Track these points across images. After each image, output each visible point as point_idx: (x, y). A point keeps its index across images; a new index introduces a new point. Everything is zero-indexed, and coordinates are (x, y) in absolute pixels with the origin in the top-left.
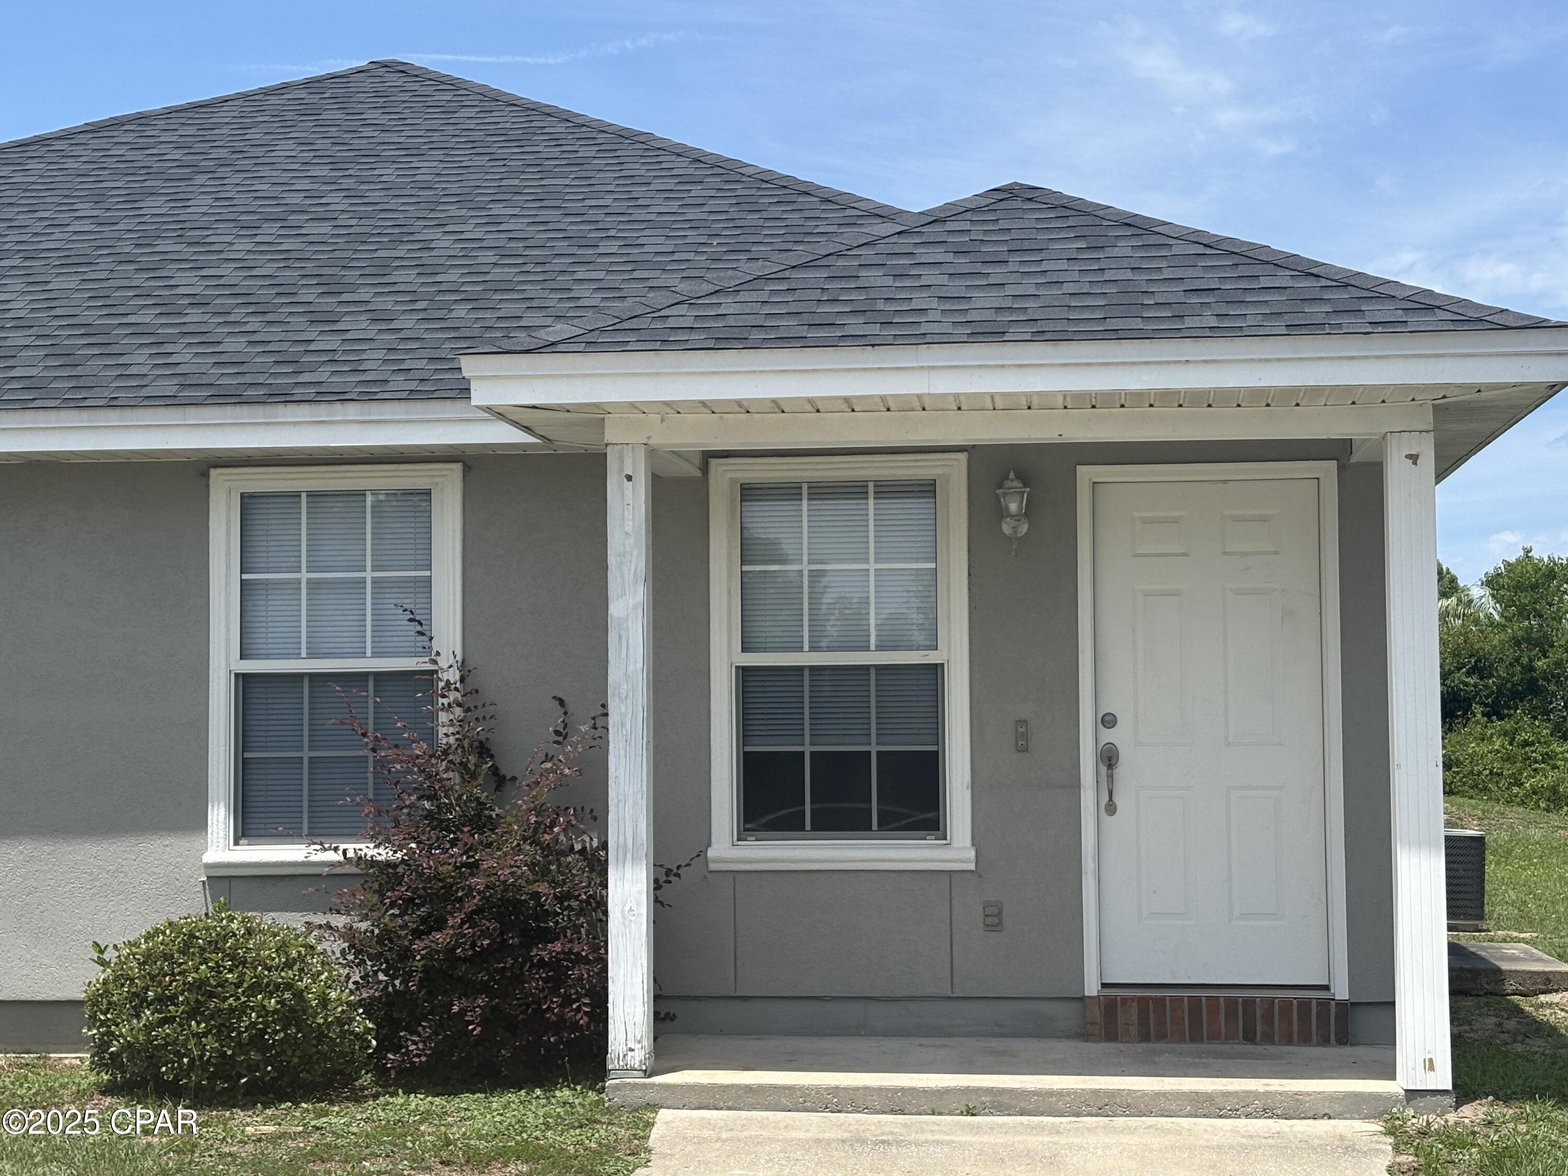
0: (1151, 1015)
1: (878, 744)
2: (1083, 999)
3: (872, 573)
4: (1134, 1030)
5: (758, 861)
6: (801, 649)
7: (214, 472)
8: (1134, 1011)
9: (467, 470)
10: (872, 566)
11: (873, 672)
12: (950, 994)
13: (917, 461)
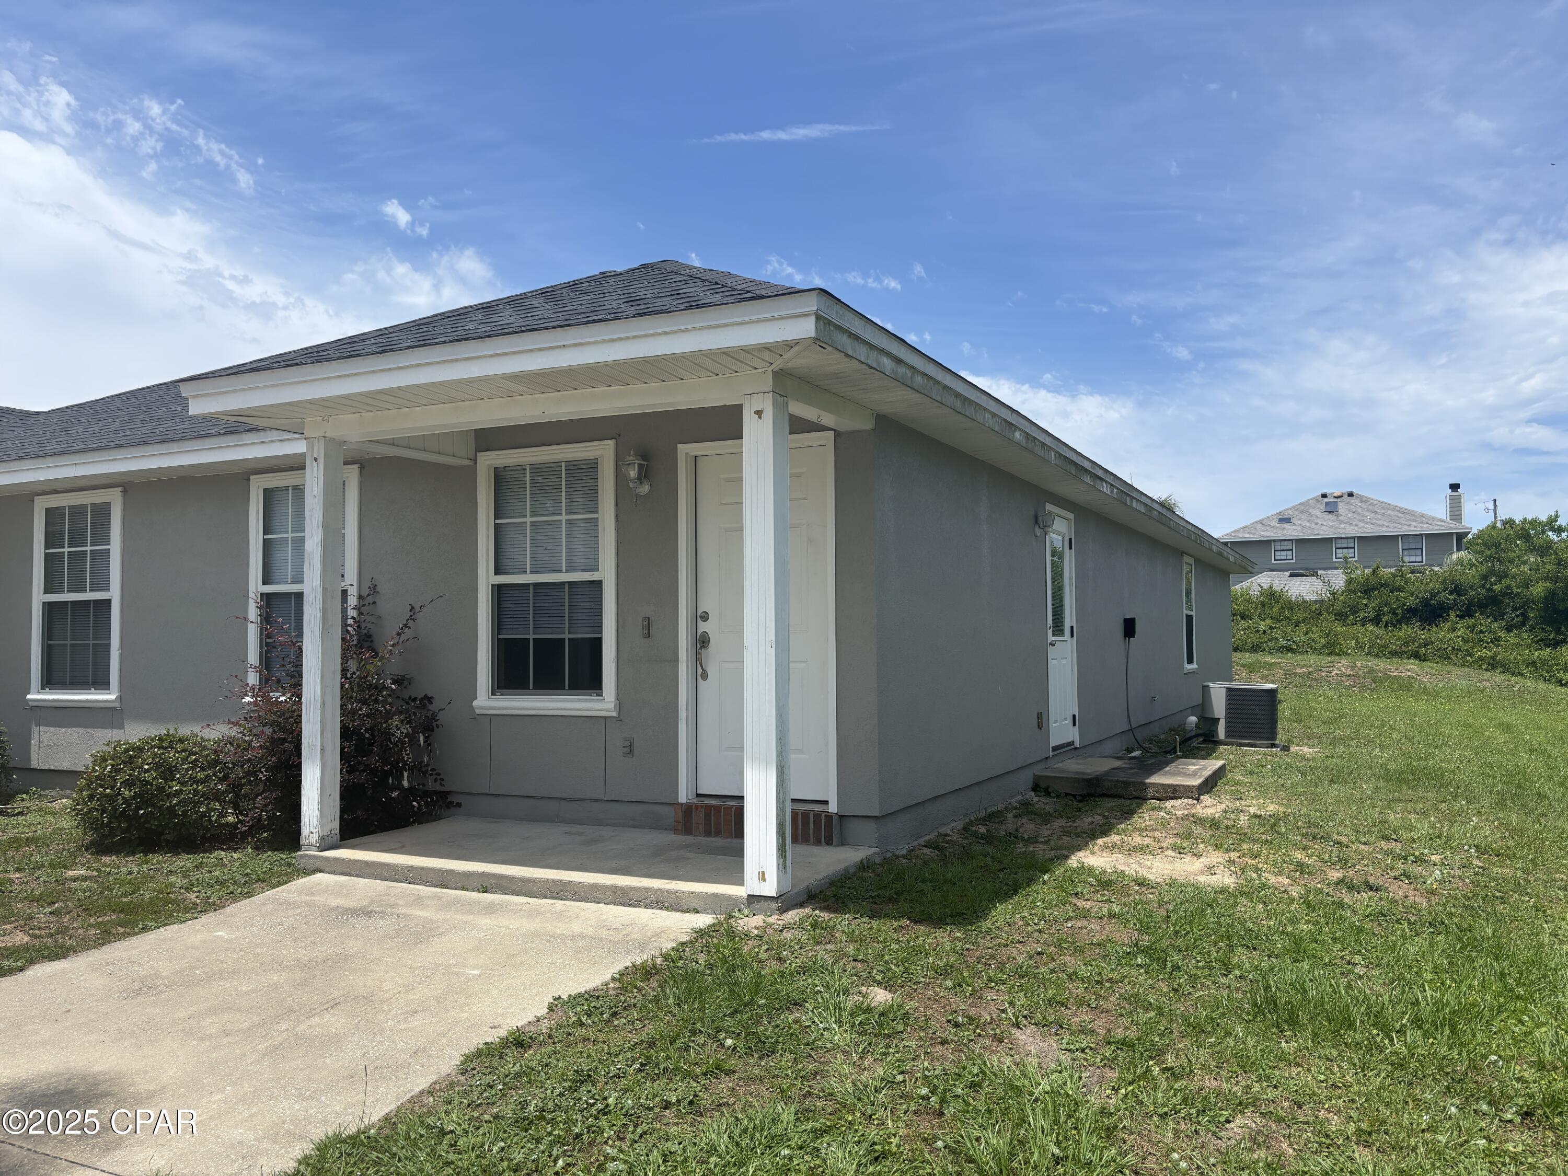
0: (713, 818)
1: (569, 633)
2: (678, 804)
3: (564, 522)
4: (701, 827)
5: (499, 709)
6: (525, 573)
7: (252, 477)
8: (702, 815)
9: (362, 468)
10: (564, 517)
11: (567, 586)
12: (603, 798)
13: (586, 447)
